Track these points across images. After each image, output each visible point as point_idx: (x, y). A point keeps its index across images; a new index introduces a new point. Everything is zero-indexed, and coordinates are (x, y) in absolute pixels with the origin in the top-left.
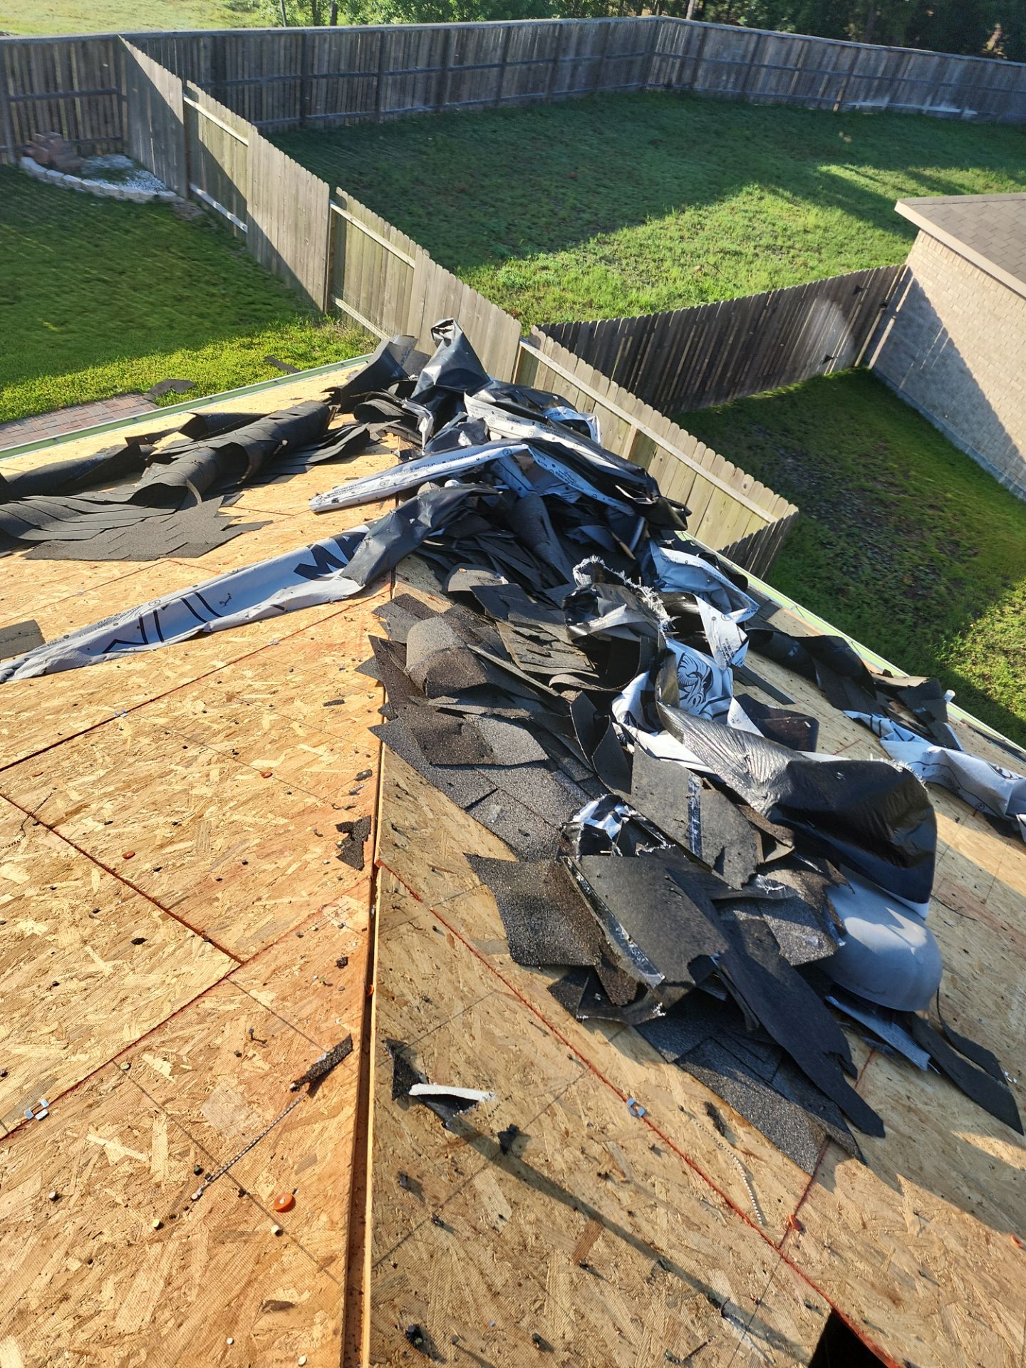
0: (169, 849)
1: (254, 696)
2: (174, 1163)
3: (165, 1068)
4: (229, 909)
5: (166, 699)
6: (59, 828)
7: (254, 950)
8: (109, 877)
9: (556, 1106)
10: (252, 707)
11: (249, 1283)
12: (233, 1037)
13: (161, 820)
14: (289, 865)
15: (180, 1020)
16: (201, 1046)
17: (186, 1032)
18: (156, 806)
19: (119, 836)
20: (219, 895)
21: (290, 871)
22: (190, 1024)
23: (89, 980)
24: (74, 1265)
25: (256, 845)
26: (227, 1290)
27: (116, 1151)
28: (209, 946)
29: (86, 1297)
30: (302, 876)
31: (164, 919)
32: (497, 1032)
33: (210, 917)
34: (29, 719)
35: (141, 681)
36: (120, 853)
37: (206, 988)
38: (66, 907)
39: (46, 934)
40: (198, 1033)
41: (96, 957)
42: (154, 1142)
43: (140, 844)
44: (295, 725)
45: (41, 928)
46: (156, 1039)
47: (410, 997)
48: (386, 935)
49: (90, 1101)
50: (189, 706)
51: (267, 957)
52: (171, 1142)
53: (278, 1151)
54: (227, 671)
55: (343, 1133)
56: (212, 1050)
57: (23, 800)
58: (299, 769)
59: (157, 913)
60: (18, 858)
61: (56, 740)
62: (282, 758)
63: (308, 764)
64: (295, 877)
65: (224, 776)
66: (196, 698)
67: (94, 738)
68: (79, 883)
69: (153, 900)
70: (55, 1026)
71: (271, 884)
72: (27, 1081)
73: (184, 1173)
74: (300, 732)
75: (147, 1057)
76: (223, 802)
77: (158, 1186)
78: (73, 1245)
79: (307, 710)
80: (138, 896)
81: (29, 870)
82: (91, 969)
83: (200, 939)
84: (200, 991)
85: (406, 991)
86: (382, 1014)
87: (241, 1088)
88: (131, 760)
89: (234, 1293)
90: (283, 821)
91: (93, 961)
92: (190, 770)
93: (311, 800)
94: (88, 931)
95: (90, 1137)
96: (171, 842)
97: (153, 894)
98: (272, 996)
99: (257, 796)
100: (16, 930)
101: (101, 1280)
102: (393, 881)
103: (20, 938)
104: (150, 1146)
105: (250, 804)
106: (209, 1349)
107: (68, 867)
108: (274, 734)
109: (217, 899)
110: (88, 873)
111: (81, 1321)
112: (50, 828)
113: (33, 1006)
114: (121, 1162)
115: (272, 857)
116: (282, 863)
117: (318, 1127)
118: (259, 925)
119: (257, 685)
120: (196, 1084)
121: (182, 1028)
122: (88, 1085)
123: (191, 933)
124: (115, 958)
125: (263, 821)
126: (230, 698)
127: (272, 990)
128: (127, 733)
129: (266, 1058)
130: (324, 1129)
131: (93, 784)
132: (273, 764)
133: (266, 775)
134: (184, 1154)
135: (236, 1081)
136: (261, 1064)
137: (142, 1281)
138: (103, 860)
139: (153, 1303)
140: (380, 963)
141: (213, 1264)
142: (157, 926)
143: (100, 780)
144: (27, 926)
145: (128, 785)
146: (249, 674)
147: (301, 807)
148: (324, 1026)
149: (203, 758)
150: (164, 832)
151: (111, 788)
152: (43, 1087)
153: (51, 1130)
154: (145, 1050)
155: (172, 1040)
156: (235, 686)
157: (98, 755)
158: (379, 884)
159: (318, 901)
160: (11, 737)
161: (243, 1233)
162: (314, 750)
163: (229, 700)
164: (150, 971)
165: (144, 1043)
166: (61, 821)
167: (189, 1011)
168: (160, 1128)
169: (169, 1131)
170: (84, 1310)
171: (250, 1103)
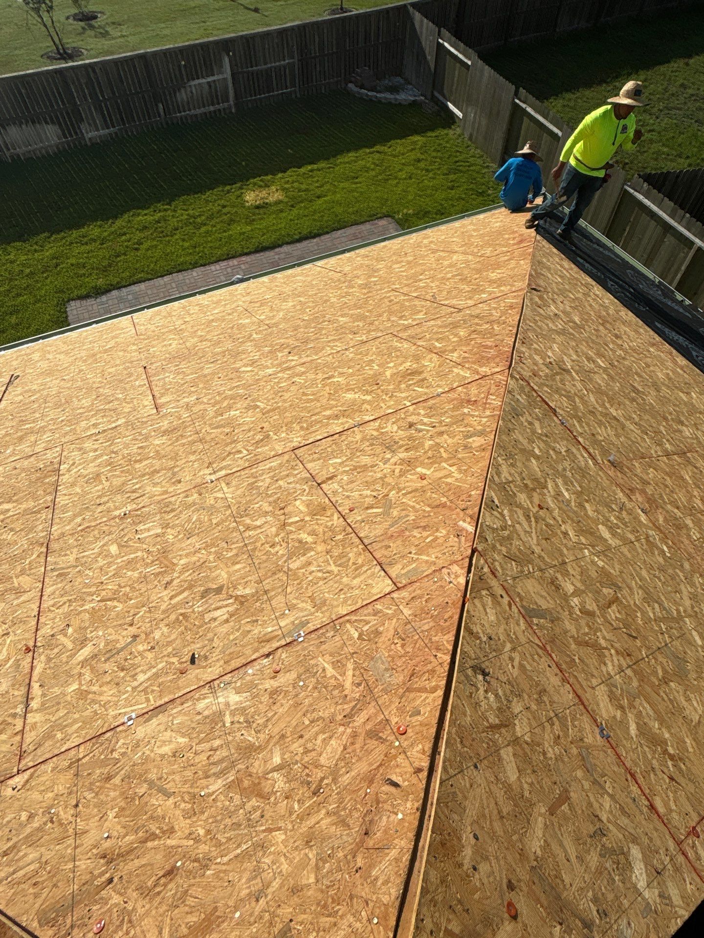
0: (369, 511)
1: (423, 427)
2: (354, 688)
3: (356, 635)
4: (395, 554)
5: (379, 421)
6: (323, 486)
7: (404, 582)
8: (342, 519)
9: (555, 719)
10: (421, 434)
11: (381, 765)
12: (389, 628)
13: (369, 492)
14: (427, 537)
15: (365, 611)
16: (373, 629)
17: (367, 618)
18: (367, 484)
19: (348, 497)
20: (391, 545)
21: (427, 540)
22: (369, 614)
23: (328, 575)
24: (307, 722)
25: (413, 520)
26: (370, 764)
27: (330, 671)
28: (383, 573)
29: (310, 740)
30: (434, 545)
31: (364, 551)
32: (528, 667)
33: (385, 557)
34: (316, 420)
35: (368, 407)
36: (348, 507)
37: (379, 596)
38: (321, 530)
39: (312, 543)
40: (373, 620)
41: (331, 563)
42: (347, 673)
43: (357, 505)
44: (442, 450)
45: (310, 539)
46: (353, 618)
47: (482, 635)
48: (473, 595)
49: (322, 640)
50: (391, 428)
51: (410, 589)
52: (354, 676)
53: (403, 700)
54: (411, 408)
55: (436, 704)
56: (378, 633)
57: (309, 466)
58: (441, 478)
59: (361, 546)
60: (304, 498)
61: (326, 435)
62: (432, 469)
63: (446, 477)
64: (430, 545)
65: (402, 473)
66: (394, 423)
67: (343, 437)
68: (328, 519)
69: (360, 538)
70: (310, 594)
71: (417, 546)
72: (296, 619)
73: (358, 695)
74: (444, 455)
75: (348, 625)
76: (400, 490)
77: (346, 696)
78: (307, 711)
79: (450, 441)
80: (353, 535)
81: (308, 506)
82: (329, 569)
83: (378, 567)
84: (376, 597)
85: (480, 631)
86: (465, 643)
87: (390, 659)
88: (358, 454)
89: (374, 767)
90: (428, 509)
91: (329, 564)
92: (386, 466)
93: (444, 500)
94: (329, 547)
95: (320, 659)
96: (372, 508)
97: (361, 535)
98: (410, 613)
99: (416, 490)
100: (299, 536)
101: (317, 734)
102: (482, 561)
103: (300, 542)
104: (345, 674)
105: (413, 494)
106: (359, 790)
107: (324, 509)
108: (430, 454)
109: (390, 547)
110: (332, 515)
111: (307, 752)
112: (319, 484)
113: (303, 580)
114: (331, 677)
115: (420, 530)
116: (425, 534)
117: (424, 695)
118: (408, 568)
119: (426, 420)
120: (368, 649)
121: (365, 615)
122: (321, 631)
123: (375, 562)
124: (339, 566)
125: (418, 506)
126: (411, 425)
127: (410, 608)
128: (359, 437)
129: (403, 646)
130: (427, 698)
131: (341, 464)
132: (428, 473)
133: (422, 477)
134: (359, 685)
135: (387, 655)
136: (399, 649)
137: (333, 742)
138: (340, 509)
139: (337, 757)
140: (468, 611)
141: (366, 747)
142: (360, 554)
143: (343, 462)
144: (304, 536)
145: (355, 468)
146: (422, 412)
147: (438, 502)
148: (434, 639)
149: (393, 460)
150: (369, 501)
151: (347, 469)
152: (303, 624)
153: (304, 649)
154: (348, 621)
155: (361, 621)
156: (413, 419)
157: (344, 447)
158: (474, 562)
159: (440, 563)
160: (307, 429)
161: (381, 738)
162: (450, 468)
163: (410, 427)
164: (354, 578)
165: (347, 618)
166: (323, 482)
167: (370, 607)
168: (350, 666)
169: (354, 670)
170: (310, 746)
171: (393, 669)
